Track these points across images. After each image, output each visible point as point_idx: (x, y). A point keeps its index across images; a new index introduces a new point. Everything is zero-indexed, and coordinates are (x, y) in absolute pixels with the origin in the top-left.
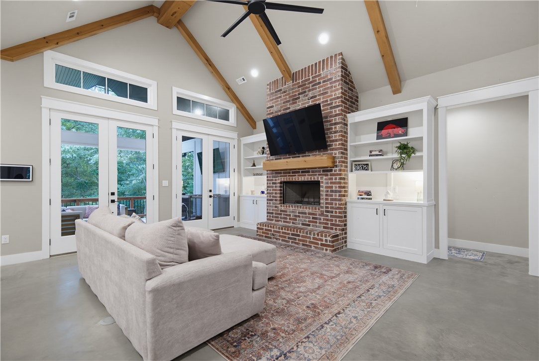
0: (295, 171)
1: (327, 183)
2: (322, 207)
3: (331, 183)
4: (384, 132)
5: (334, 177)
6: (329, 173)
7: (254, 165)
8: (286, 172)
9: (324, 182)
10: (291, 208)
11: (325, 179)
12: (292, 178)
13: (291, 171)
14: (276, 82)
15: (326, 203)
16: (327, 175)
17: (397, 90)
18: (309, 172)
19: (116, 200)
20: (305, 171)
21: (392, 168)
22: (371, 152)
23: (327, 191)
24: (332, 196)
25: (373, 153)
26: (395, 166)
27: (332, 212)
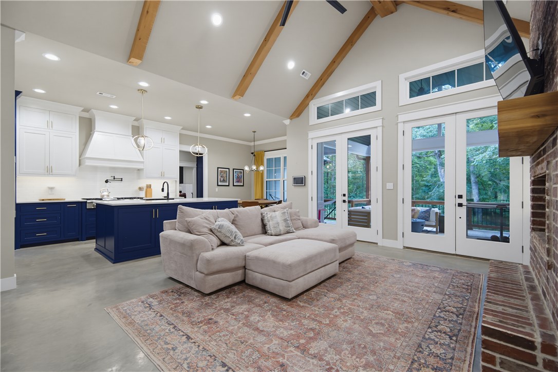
19: (347, 201)
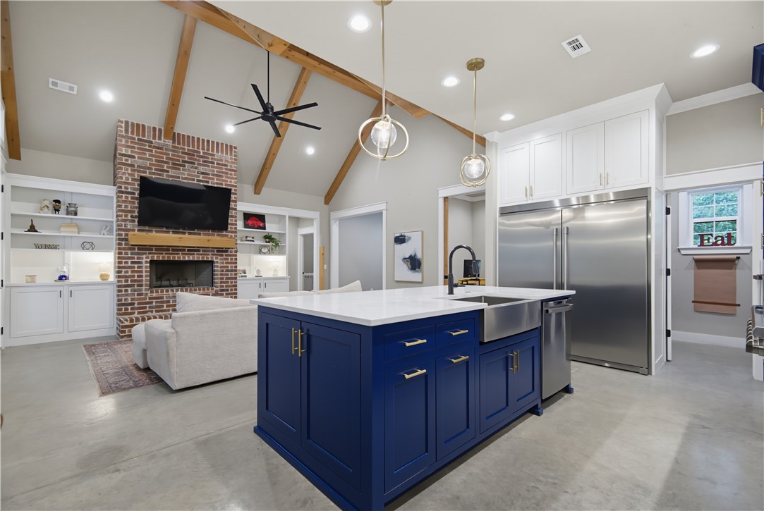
0: (177, 249)
1: (223, 263)
2: (217, 287)
3: (227, 263)
4: (250, 222)
5: (229, 258)
6: (224, 254)
7: (32, 229)
8: (160, 248)
9: (219, 262)
10: (170, 292)
11: (220, 259)
12: (174, 257)
13: (171, 248)
14: (140, 128)
15: (221, 283)
16: (222, 255)
17: (257, 190)
18: (199, 251)
20: (192, 250)
21: (260, 252)
22: (246, 237)
23: (223, 271)
24: (227, 274)
25: (248, 239)
26: (263, 250)
27: (228, 290)
